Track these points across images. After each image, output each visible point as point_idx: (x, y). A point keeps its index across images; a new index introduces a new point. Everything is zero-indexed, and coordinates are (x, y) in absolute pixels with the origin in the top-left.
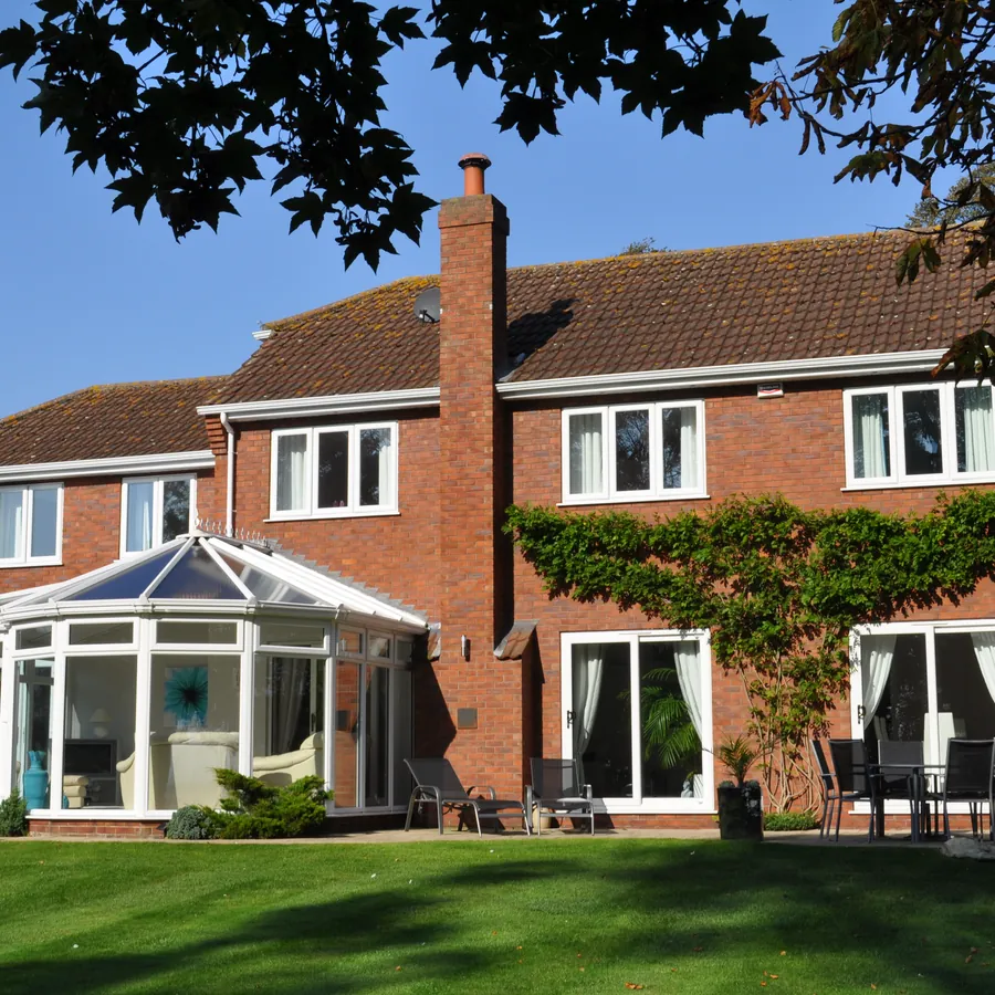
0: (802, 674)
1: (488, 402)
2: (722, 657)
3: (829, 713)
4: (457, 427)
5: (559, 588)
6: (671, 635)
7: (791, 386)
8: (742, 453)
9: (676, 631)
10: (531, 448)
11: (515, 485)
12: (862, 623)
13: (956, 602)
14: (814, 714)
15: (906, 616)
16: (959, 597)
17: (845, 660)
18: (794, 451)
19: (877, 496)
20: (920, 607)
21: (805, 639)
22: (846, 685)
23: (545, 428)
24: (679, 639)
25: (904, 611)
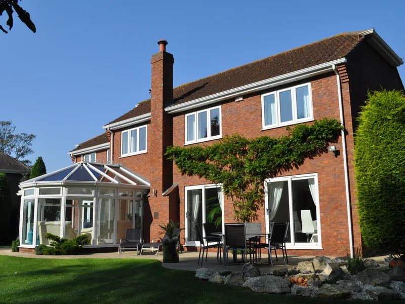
0: (249, 197)
1: (161, 115)
2: (226, 192)
3: (258, 211)
4: (155, 124)
5: (183, 173)
6: (213, 186)
7: (245, 96)
8: (231, 122)
9: (214, 184)
10: (177, 128)
11: (174, 140)
12: (268, 178)
13: (297, 168)
14: (253, 212)
15: (281, 174)
16: (298, 166)
17: (263, 192)
18: (246, 119)
19: (272, 131)
20: (286, 171)
21: (250, 185)
22: (263, 201)
23: (180, 121)
24: (215, 187)
25: (281, 173)
